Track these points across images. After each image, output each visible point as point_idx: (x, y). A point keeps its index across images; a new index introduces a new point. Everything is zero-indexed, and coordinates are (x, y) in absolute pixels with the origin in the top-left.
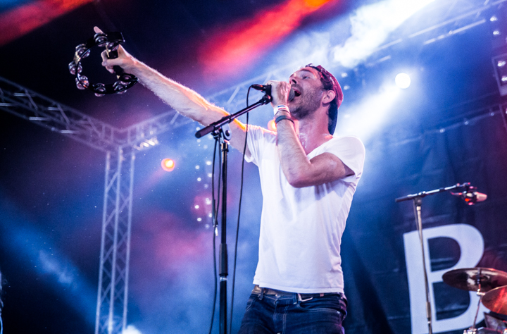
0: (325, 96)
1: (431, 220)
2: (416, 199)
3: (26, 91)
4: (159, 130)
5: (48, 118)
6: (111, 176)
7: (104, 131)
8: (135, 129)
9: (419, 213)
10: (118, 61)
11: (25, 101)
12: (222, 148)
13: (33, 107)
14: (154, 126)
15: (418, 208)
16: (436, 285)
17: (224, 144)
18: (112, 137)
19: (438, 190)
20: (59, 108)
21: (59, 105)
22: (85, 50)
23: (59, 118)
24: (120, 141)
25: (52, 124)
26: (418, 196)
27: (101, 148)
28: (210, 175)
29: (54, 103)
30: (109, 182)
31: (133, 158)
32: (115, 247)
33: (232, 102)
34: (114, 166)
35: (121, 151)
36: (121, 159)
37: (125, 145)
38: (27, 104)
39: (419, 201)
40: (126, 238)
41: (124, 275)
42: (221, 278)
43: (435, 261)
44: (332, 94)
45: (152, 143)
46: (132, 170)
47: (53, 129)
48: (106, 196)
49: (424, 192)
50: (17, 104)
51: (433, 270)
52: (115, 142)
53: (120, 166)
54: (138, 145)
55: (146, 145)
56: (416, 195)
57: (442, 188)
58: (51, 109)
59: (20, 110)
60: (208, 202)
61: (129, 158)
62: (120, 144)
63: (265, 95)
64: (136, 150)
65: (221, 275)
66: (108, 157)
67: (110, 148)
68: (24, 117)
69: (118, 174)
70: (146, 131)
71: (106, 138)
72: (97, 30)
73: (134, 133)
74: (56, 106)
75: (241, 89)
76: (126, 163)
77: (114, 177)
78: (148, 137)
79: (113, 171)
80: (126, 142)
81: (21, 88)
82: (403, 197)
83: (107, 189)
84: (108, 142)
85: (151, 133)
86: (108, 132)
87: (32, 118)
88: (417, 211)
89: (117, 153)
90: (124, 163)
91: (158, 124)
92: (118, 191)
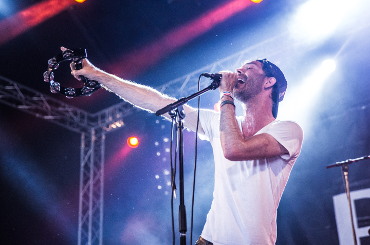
0: (266, 82)
1: (356, 184)
2: (344, 165)
3: (15, 84)
4: (123, 114)
5: (34, 106)
6: (86, 153)
7: (79, 116)
8: (105, 114)
9: (346, 177)
10: (83, 71)
11: (15, 93)
12: (178, 125)
13: (21, 97)
14: (120, 110)
15: (346, 173)
16: (362, 239)
17: (180, 122)
18: (86, 121)
19: (362, 158)
20: (42, 98)
21: (42, 95)
22: (55, 64)
23: (42, 106)
24: (93, 124)
25: (37, 111)
26: (346, 163)
27: (77, 130)
28: (168, 150)
29: (38, 93)
30: (84, 158)
31: (104, 137)
32: (90, 212)
33: (184, 89)
34: (88, 145)
35: (93, 132)
36: (93, 138)
37: (96, 127)
38: (16, 96)
39: (346, 167)
40: (100, 204)
41: (99, 235)
42: (181, 234)
43: (360, 219)
44: (273, 81)
45: (119, 124)
46: (103, 147)
47: (38, 115)
48: (82, 169)
49: (350, 160)
50: (8, 95)
51: (360, 226)
52: (89, 125)
53: (93, 144)
54: (108, 127)
55: (114, 126)
56: (343, 162)
57: (366, 156)
58: (35, 98)
59: (10, 100)
60: (167, 173)
61: (99, 138)
62: (93, 126)
63: (213, 82)
64: (106, 131)
65: (181, 231)
66: (83, 137)
67: (84, 130)
68: (14, 106)
69: (91, 151)
70: (113, 115)
71: (81, 122)
72: (63, 49)
73: (103, 117)
74: (39, 96)
75: (192, 78)
76: (97, 142)
77: (88, 154)
78: (115, 120)
79: (87, 148)
80: (98, 125)
81: (11, 82)
82: (333, 164)
83: (82, 164)
84: (82, 125)
85: (118, 116)
86: (82, 117)
87: (20, 107)
88: (344, 176)
89: (90, 134)
90: (96, 142)
91: (123, 109)
92: (92, 166)
